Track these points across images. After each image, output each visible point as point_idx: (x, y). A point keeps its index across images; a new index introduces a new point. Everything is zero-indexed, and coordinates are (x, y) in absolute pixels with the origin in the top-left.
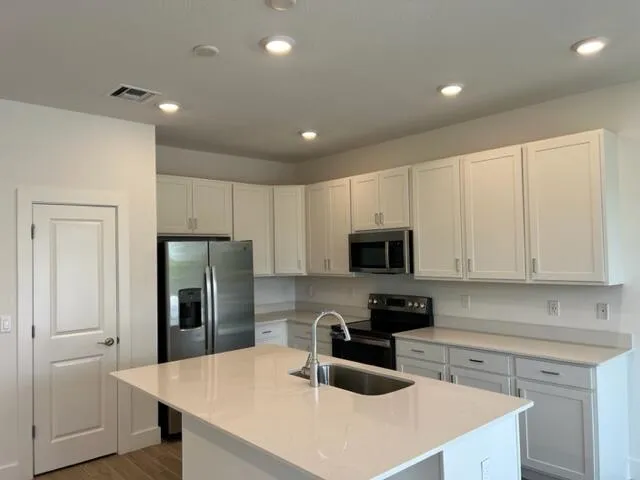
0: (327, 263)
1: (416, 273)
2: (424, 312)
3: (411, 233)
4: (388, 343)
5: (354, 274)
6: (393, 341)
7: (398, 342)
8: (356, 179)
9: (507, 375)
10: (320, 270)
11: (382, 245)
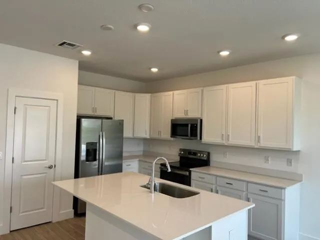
0: (160, 132)
1: (203, 140)
2: (205, 159)
3: (201, 120)
4: (187, 173)
5: (172, 139)
6: (190, 172)
7: (192, 173)
8: (176, 92)
9: (244, 191)
10: (156, 136)
11: (187, 125)
